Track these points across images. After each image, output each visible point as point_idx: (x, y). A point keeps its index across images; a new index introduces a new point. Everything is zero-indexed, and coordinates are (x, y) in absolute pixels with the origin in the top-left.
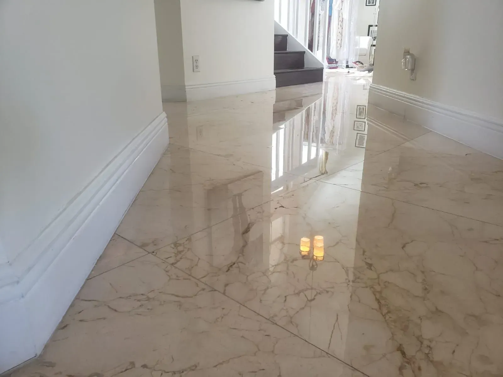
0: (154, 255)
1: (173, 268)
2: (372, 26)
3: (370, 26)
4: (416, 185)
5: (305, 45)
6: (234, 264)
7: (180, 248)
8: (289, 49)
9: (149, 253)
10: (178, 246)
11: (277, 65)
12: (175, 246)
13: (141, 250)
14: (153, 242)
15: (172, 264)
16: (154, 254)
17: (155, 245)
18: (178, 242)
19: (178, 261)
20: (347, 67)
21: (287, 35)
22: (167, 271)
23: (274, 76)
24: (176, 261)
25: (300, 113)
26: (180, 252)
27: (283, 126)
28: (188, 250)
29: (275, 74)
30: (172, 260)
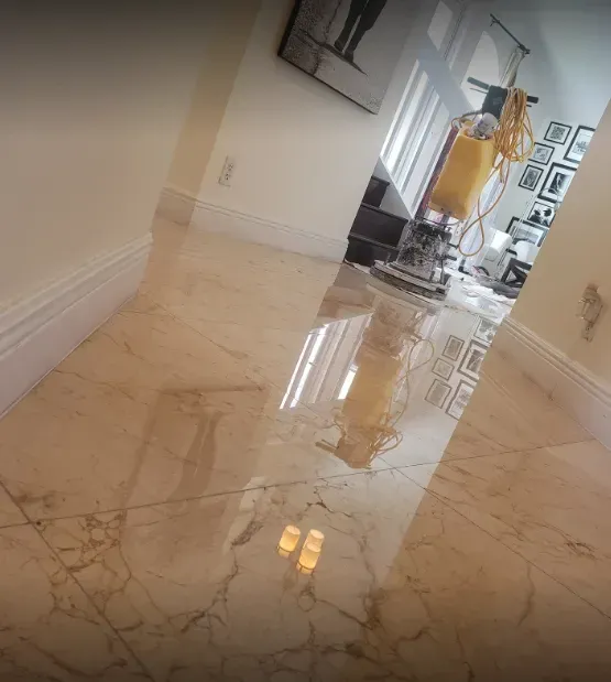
0: (39, 531)
1: (71, 581)
2: (518, 219)
3: (514, 219)
4: (570, 544)
5: (412, 211)
6: (203, 615)
7: (98, 534)
8: (382, 207)
9: (29, 522)
10: (94, 527)
11: (358, 226)
12: (88, 525)
13: (13, 508)
14: (45, 498)
15: (72, 569)
16: (38, 527)
17: (48, 506)
18: (98, 517)
19: (85, 566)
20: (461, 269)
21: (388, 184)
22: (54, 584)
23: (347, 241)
24: (80, 564)
25: (364, 316)
26: (95, 543)
27: (327, 326)
28: (113, 545)
29: (349, 238)
30: (72, 559)
